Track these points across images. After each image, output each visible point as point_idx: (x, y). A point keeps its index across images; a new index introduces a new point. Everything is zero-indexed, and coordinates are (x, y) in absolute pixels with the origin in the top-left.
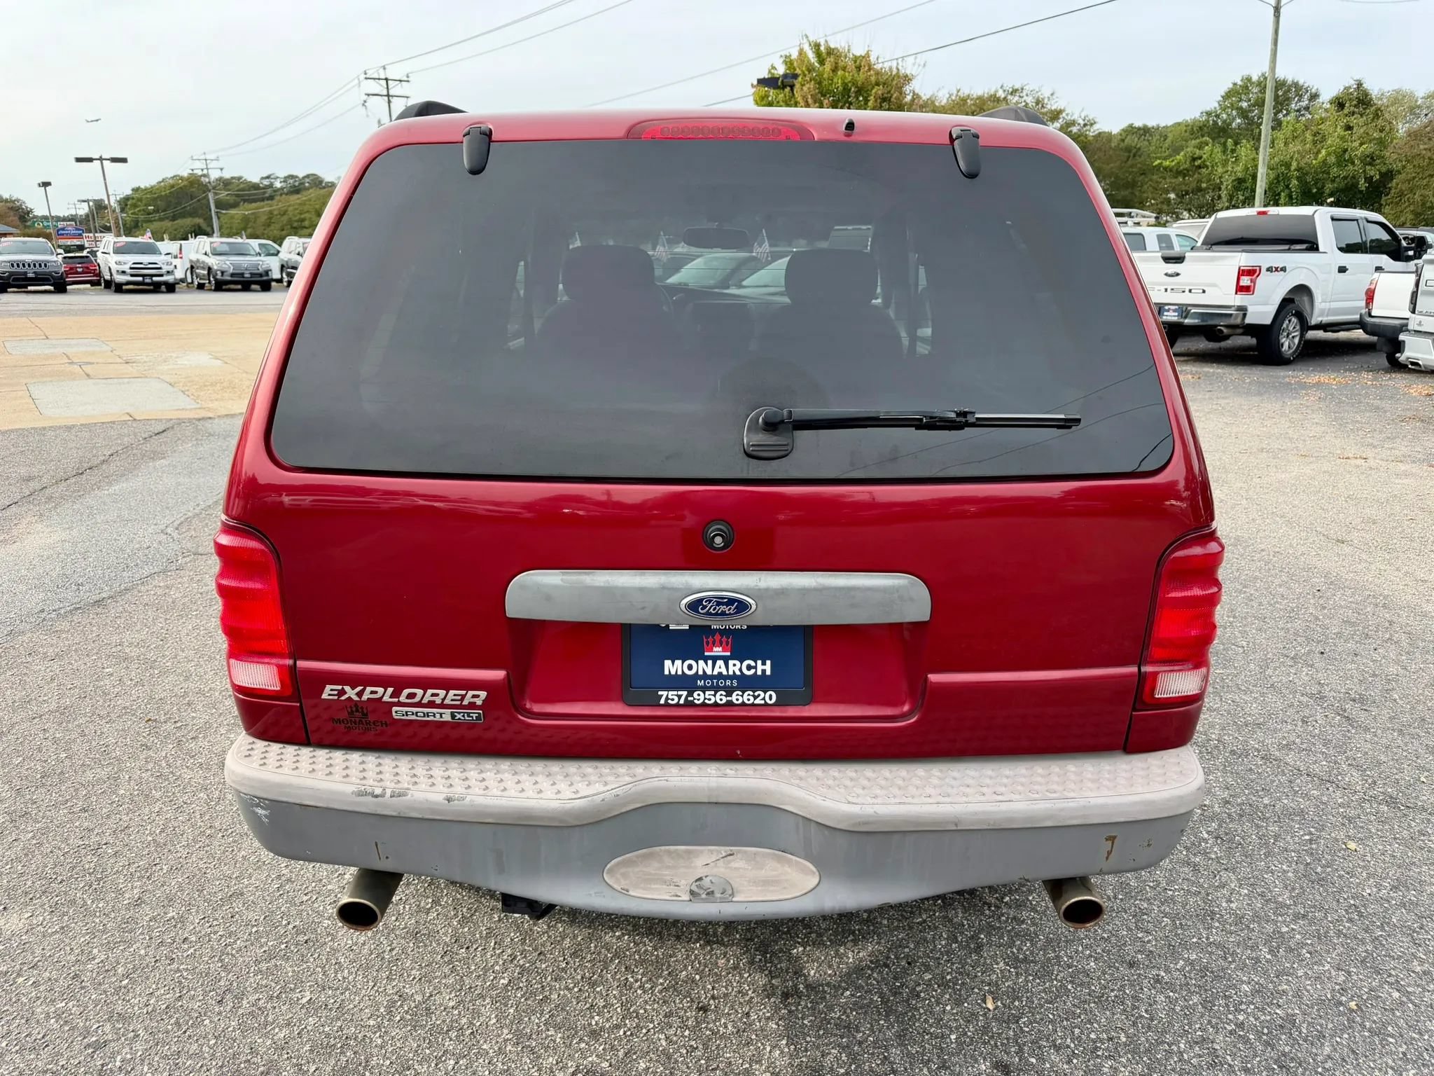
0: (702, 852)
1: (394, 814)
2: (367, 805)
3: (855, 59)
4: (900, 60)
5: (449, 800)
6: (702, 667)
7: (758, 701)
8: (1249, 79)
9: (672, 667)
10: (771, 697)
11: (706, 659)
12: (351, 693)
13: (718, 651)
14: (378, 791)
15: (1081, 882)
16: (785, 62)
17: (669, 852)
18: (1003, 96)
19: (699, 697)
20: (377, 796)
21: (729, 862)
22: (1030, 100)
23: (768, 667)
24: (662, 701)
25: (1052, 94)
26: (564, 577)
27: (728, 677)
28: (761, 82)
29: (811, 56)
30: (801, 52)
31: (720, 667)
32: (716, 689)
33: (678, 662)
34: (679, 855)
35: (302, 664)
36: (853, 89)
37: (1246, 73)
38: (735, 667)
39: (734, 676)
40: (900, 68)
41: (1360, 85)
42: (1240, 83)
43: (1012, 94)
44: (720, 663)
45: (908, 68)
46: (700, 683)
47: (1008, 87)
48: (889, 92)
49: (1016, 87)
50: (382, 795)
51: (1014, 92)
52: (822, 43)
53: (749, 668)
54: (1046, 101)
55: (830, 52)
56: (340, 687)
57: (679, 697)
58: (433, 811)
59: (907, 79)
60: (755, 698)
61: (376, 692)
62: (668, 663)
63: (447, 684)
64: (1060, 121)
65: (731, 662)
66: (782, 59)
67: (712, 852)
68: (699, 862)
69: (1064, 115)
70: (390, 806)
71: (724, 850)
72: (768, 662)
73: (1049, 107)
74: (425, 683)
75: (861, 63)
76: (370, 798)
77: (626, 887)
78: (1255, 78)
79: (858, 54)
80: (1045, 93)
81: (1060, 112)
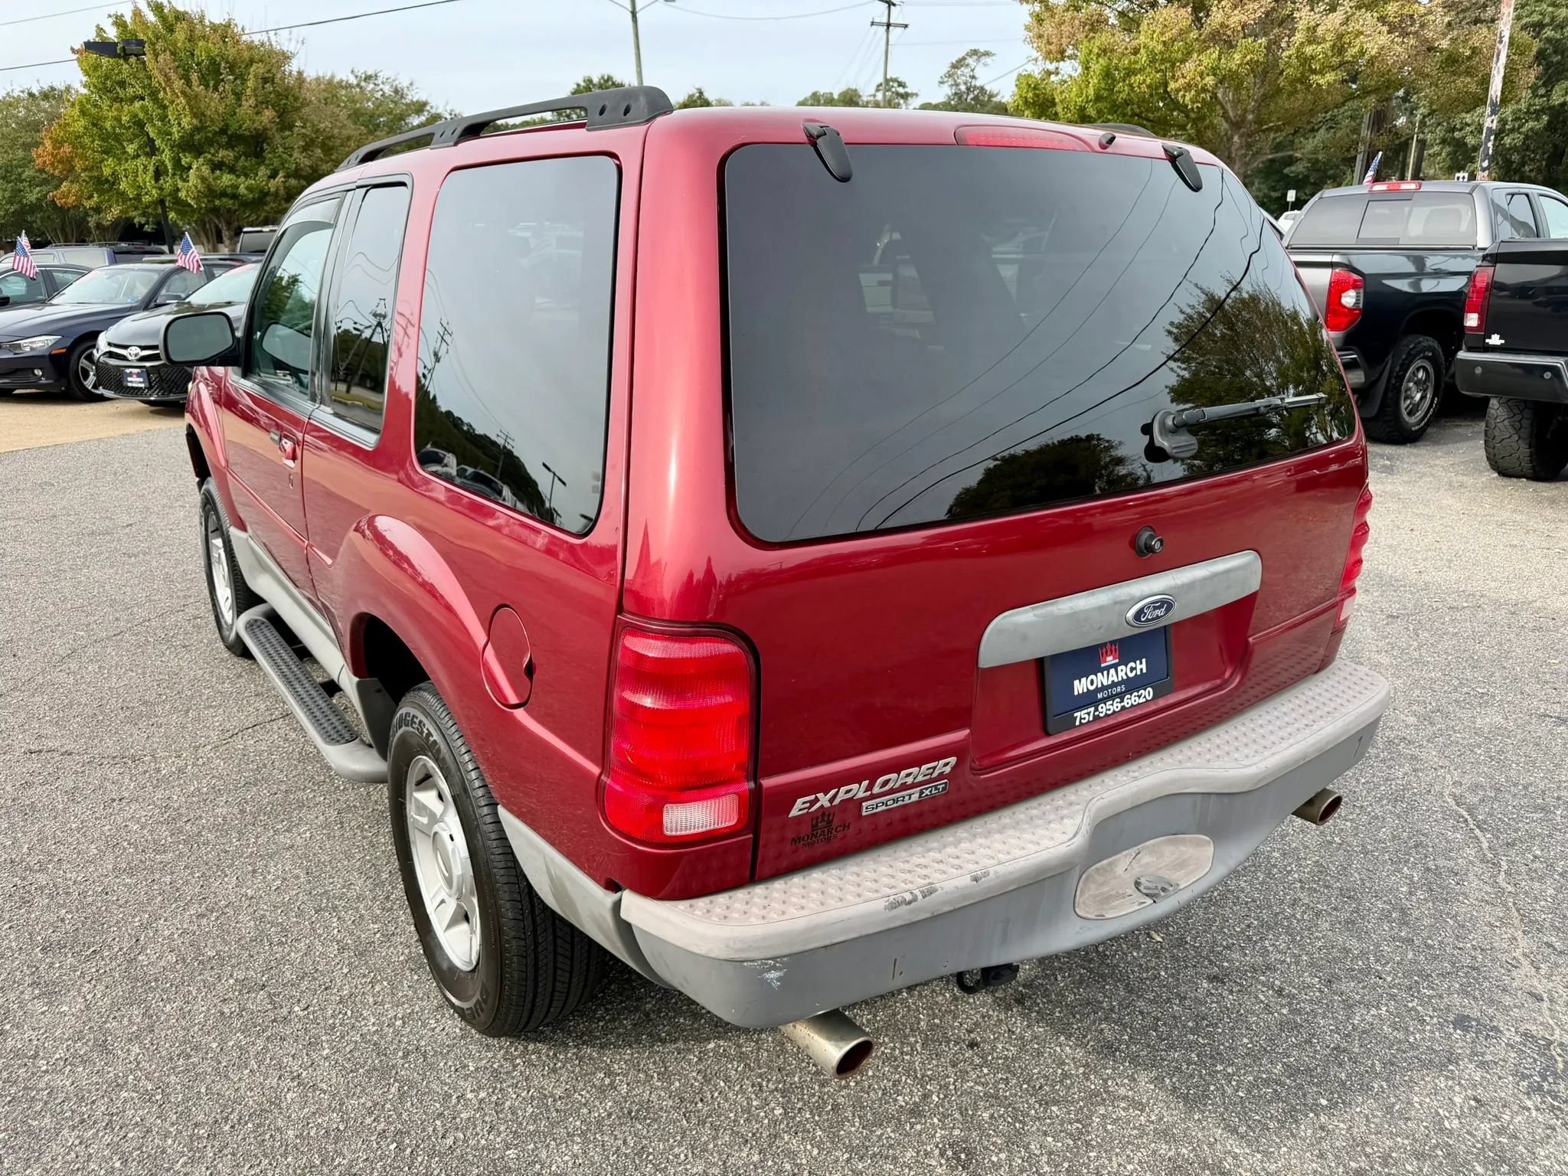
0: (1119, 859)
1: (928, 915)
2: (903, 915)
3: (214, 28)
4: (272, 34)
5: (976, 879)
6: (1101, 679)
7: (1142, 700)
8: (590, 81)
9: (1080, 686)
10: (1148, 693)
11: (1102, 671)
12: (824, 800)
13: (1110, 660)
14: (908, 897)
15: (1325, 793)
16: (115, 23)
17: (1097, 869)
18: (355, 83)
19: (1103, 709)
20: (910, 903)
21: (1139, 861)
22: (387, 90)
23: (1144, 666)
24: (1077, 723)
25: (411, 84)
26: (1036, 612)
27: (1119, 683)
28: (89, 46)
29: (151, 17)
30: (137, 13)
31: (1113, 677)
32: (1112, 697)
33: (1084, 680)
34: (1104, 870)
35: (768, 782)
36: (223, 65)
37: (587, 74)
38: (1124, 672)
39: (1123, 682)
40: (274, 44)
41: (701, 93)
42: (582, 84)
43: (365, 80)
44: (1112, 671)
45: (283, 42)
46: (1100, 696)
47: (360, 72)
48: (269, 71)
49: (369, 73)
50: (915, 899)
51: (368, 78)
52: (165, 3)
53: (1132, 669)
54: (405, 91)
55: (180, 17)
56: (812, 797)
57: (1089, 714)
58: (965, 897)
59: (286, 57)
60: (1139, 697)
61: (850, 790)
62: (1076, 682)
63: (917, 760)
64: (426, 113)
65: (1119, 668)
66: (111, 20)
67: (1126, 856)
68: (1120, 870)
69: (428, 108)
70: (924, 908)
71: (1133, 851)
72: (1144, 660)
73: (410, 97)
74: (897, 766)
75: (224, 32)
76: (904, 907)
77: (1099, 913)
78: (596, 80)
79: (217, 22)
80: (403, 82)
81: (425, 104)
